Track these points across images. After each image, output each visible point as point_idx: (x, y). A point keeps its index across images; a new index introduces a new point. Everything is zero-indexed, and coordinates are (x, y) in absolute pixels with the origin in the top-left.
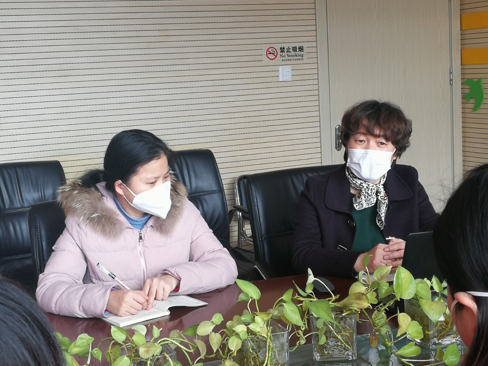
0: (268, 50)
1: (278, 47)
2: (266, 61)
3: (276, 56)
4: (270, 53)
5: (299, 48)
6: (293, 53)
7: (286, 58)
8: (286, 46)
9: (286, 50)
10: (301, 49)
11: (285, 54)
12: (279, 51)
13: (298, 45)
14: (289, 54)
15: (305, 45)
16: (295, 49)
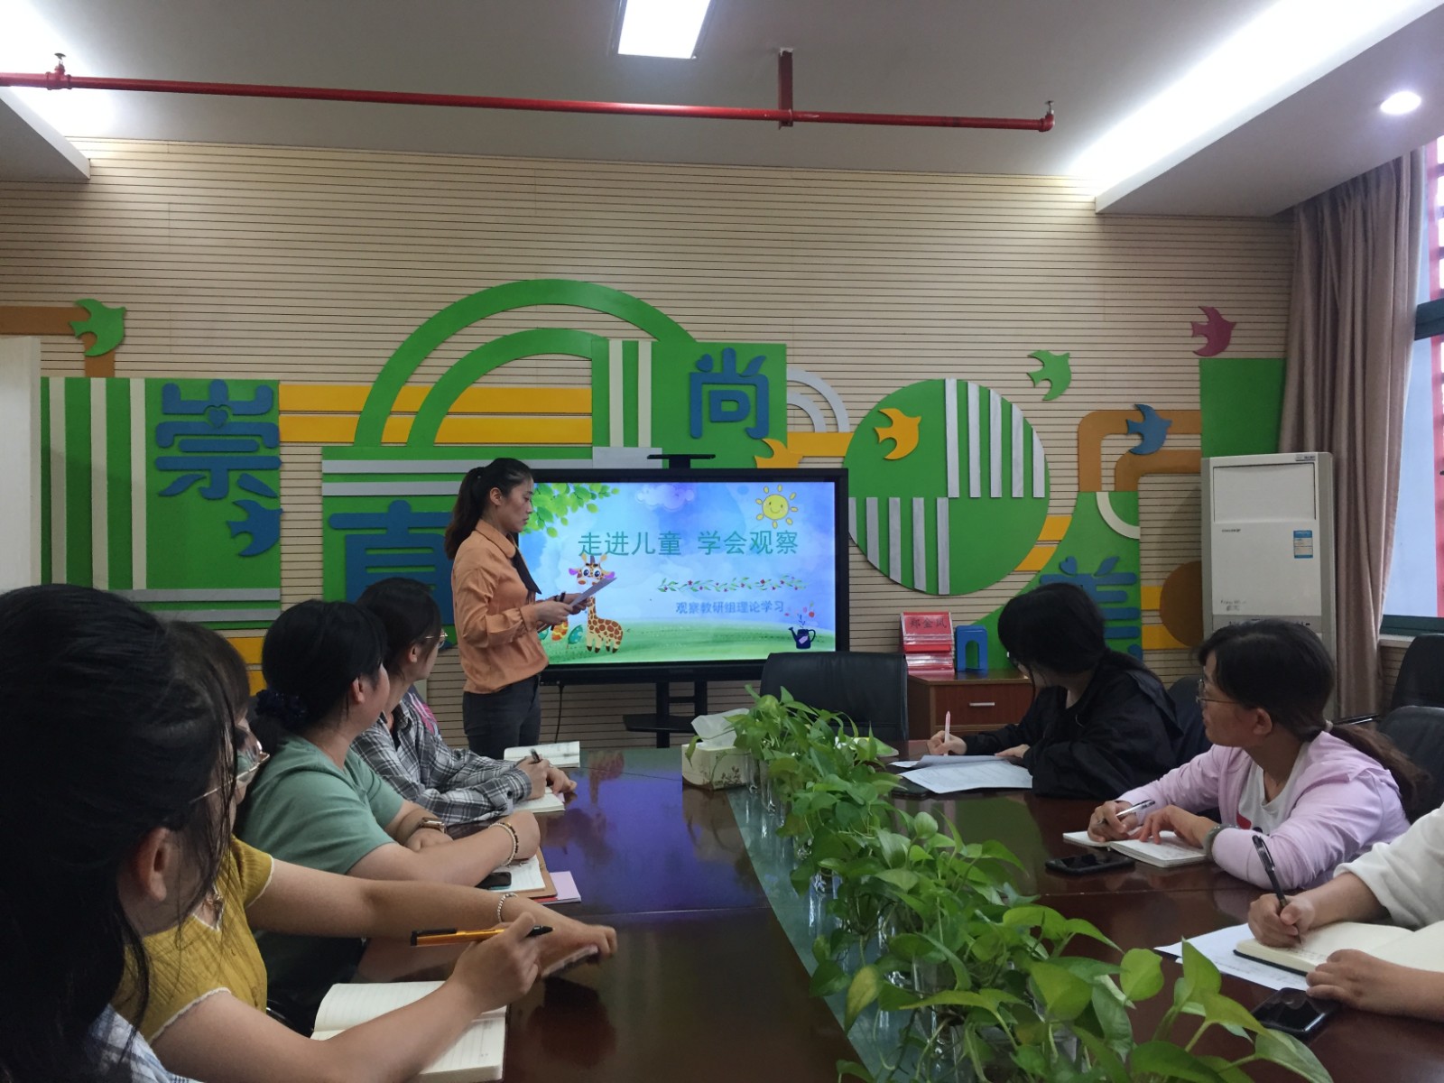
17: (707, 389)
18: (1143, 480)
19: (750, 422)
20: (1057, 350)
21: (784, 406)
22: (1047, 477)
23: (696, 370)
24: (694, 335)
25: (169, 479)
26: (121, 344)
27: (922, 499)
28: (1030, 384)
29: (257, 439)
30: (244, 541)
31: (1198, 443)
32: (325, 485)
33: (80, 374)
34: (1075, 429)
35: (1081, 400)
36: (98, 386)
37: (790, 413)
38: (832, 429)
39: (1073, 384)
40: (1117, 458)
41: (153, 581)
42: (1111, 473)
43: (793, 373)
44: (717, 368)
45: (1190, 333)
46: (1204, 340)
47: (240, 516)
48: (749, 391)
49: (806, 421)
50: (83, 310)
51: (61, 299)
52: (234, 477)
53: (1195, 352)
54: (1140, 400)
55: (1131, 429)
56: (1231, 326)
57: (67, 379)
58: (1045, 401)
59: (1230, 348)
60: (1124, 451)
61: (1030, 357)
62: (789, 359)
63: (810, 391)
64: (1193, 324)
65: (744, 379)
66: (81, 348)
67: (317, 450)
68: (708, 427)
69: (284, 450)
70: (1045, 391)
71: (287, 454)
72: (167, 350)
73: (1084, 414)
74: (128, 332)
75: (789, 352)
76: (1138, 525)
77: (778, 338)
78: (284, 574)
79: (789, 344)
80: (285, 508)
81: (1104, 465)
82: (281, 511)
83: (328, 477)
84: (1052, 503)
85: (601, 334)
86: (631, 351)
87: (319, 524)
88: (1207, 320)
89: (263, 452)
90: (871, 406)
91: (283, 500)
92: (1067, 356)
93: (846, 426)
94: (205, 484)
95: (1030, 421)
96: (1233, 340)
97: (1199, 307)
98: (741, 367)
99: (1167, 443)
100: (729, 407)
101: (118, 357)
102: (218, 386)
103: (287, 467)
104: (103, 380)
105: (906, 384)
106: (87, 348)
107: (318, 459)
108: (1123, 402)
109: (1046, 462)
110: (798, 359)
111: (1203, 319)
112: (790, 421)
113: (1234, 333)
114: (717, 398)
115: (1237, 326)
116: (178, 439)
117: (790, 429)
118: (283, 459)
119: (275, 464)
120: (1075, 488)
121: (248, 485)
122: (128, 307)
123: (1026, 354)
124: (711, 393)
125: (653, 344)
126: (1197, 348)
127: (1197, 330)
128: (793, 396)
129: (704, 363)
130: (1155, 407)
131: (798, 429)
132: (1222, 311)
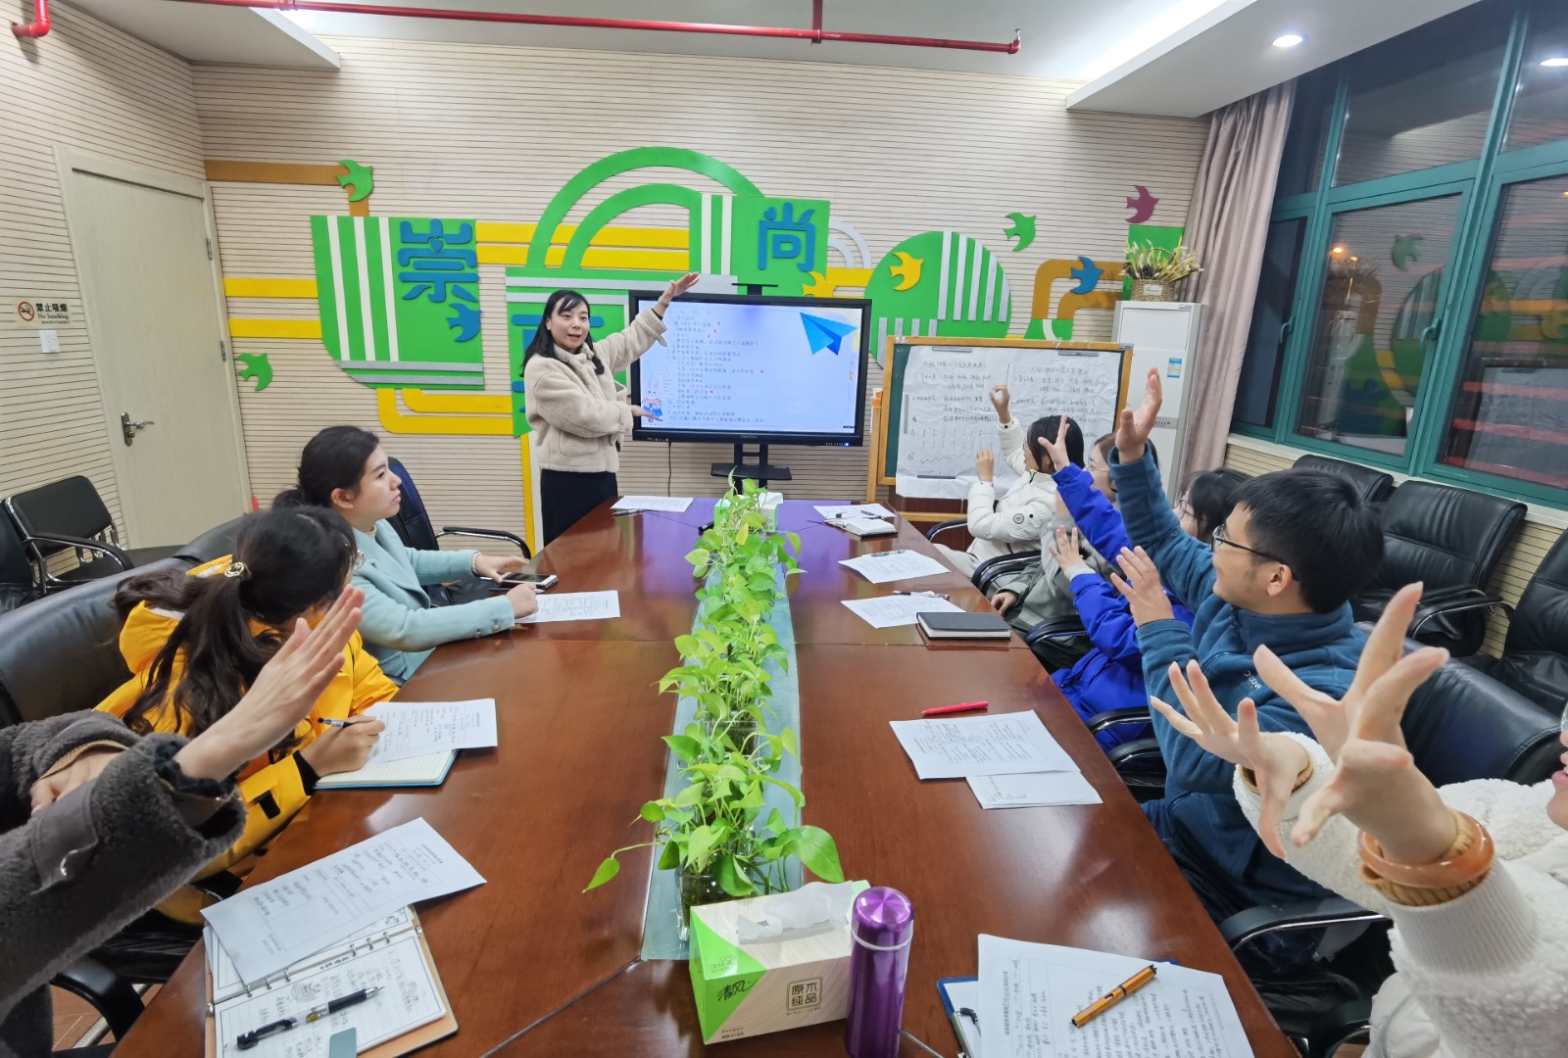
0: (20, 307)
1: (33, 302)
2: (20, 323)
3: (33, 316)
4: (24, 311)
5: (62, 306)
6: (54, 313)
7: (47, 319)
8: (44, 302)
9: (44, 308)
10: (64, 307)
11: (44, 313)
12: (35, 308)
13: (59, 302)
14: (51, 314)
15: (69, 303)
16: (55, 307)
17: (771, 233)
18: (1078, 312)
19: (801, 259)
20: (1027, 213)
21: (826, 248)
22: (1009, 306)
23: (764, 219)
24: (763, 192)
25: (409, 287)
26: (371, 193)
27: (918, 320)
28: (1006, 237)
29: (463, 262)
30: (458, 331)
31: (1120, 287)
32: (508, 294)
33: (347, 214)
34: (1035, 272)
35: (1041, 251)
36: (359, 222)
37: (829, 253)
38: (859, 266)
39: (1036, 239)
40: (1062, 295)
41: (402, 356)
42: (1057, 306)
43: (834, 222)
44: (779, 218)
45: (1126, 204)
46: (1134, 211)
47: (455, 314)
48: (802, 236)
49: (841, 259)
50: (345, 168)
51: (330, 160)
52: (449, 287)
53: (1127, 220)
54: (1082, 253)
55: (1074, 275)
56: (1156, 201)
57: (338, 217)
58: (1015, 250)
59: (1152, 218)
60: (1068, 290)
61: (1007, 217)
62: (831, 212)
63: (843, 236)
64: (1128, 198)
65: (799, 227)
66: (346, 195)
67: (503, 269)
68: (771, 262)
69: (480, 269)
70: (1016, 244)
71: (483, 271)
72: (401, 197)
73: (1042, 262)
74: (376, 184)
75: (831, 207)
77: (825, 196)
78: (485, 354)
79: (831, 201)
80: (482, 309)
81: (1051, 300)
82: (480, 312)
83: (510, 288)
84: (1011, 326)
85: (696, 189)
86: (717, 202)
87: (506, 321)
88: (1139, 195)
89: (467, 270)
90: (888, 250)
91: (481, 304)
92: (1034, 218)
93: (869, 265)
94: (431, 291)
95: (1002, 265)
96: (1155, 212)
97: (1133, 185)
98: (796, 217)
99: (1098, 286)
100: (787, 247)
101: (370, 202)
102: (436, 224)
103: (483, 281)
104: (362, 219)
105: (915, 234)
106: (351, 194)
107: (504, 275)
108: (1070, 255)
109: (1010, 296)
110: (837, 212)
111: (1136, 195)
112: (829, 259)
113: (1156, 207)
114: (779, 240)
115: (1160, 202)
116: (412, 261)
117: (829, 265)
118: (480, 275)
119: (475, 279)
120: (1030, 315)
121: (458, 293)
122: (374, 166)
123: (1005, 215)
124: (775, 236)
125: (733, 198)
126: (1129, 216)
127: (1131, 203)
128: (833, 240)
129: (770, 214)
130: (1092, 259)
131: (835, 265)
132: (1149, 190)
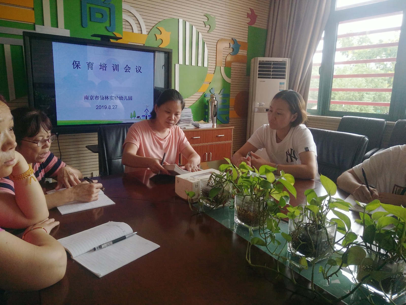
18: (232, 64)
19: (107, 24)
20: (212, 15)
21: (121, 20)
22: (208, 60)
28: (204, 26)
31: (246, 53)
34: (216, 44)
35: (218, 34)
37: (124, 23)
38: (140, 32)
39: (216, 28)
40: (226, 56)
42: (225, 60)
43: (125, 6)
45: (246, 16)
46: (250, 20)
49: (130, 27)
53: (247, 23)
54: (233, 37)
56: (256, 16)
58: (208, 32)
59: (255, 24)
60: (228, 53)
61: (205, 16)
63: (132, 15)
64: (247, 13)
70: (208, 29)
73: (218, 39)
76: (230, 79)
81: (223, 58)
84: (209, 69)
88: (251, 13)
90: (153, 25)
92: (214, 18)
93: (145, 32)
95: (204, 39)
96: (257, 21)
97: (249, 8)
99: (239, 52)
105: (165, 18)
108: (228, 37)
109: (208, 55)
111: (250, 12)
112: (124, 26)
113: (257, 19)
115: (258, 17)
117: (124, 30)
120: (215, 65)
123: (203, 14)
126: (248, 22)
127: (248, 16)
128: (125, 16)
130: (237, 40)
131: (127, 30)
132: (255, 11)
